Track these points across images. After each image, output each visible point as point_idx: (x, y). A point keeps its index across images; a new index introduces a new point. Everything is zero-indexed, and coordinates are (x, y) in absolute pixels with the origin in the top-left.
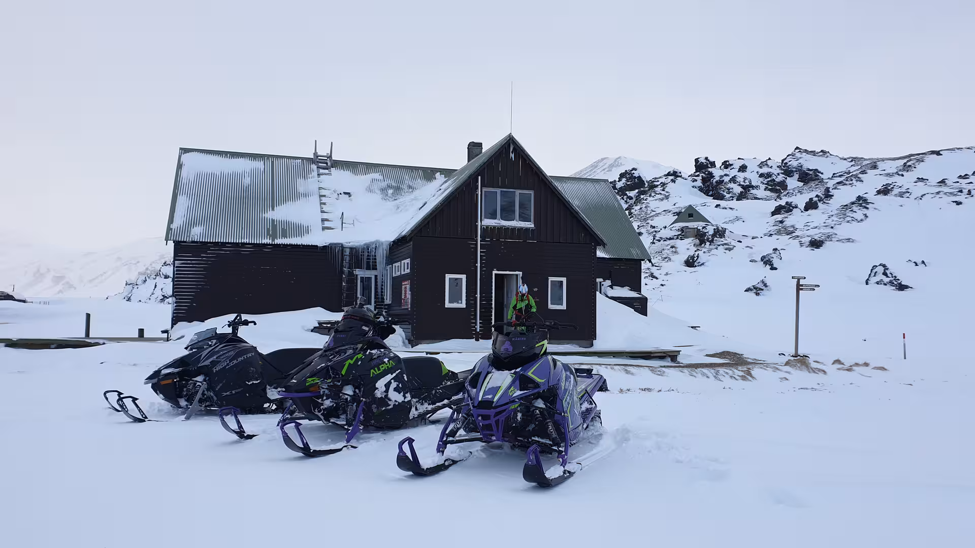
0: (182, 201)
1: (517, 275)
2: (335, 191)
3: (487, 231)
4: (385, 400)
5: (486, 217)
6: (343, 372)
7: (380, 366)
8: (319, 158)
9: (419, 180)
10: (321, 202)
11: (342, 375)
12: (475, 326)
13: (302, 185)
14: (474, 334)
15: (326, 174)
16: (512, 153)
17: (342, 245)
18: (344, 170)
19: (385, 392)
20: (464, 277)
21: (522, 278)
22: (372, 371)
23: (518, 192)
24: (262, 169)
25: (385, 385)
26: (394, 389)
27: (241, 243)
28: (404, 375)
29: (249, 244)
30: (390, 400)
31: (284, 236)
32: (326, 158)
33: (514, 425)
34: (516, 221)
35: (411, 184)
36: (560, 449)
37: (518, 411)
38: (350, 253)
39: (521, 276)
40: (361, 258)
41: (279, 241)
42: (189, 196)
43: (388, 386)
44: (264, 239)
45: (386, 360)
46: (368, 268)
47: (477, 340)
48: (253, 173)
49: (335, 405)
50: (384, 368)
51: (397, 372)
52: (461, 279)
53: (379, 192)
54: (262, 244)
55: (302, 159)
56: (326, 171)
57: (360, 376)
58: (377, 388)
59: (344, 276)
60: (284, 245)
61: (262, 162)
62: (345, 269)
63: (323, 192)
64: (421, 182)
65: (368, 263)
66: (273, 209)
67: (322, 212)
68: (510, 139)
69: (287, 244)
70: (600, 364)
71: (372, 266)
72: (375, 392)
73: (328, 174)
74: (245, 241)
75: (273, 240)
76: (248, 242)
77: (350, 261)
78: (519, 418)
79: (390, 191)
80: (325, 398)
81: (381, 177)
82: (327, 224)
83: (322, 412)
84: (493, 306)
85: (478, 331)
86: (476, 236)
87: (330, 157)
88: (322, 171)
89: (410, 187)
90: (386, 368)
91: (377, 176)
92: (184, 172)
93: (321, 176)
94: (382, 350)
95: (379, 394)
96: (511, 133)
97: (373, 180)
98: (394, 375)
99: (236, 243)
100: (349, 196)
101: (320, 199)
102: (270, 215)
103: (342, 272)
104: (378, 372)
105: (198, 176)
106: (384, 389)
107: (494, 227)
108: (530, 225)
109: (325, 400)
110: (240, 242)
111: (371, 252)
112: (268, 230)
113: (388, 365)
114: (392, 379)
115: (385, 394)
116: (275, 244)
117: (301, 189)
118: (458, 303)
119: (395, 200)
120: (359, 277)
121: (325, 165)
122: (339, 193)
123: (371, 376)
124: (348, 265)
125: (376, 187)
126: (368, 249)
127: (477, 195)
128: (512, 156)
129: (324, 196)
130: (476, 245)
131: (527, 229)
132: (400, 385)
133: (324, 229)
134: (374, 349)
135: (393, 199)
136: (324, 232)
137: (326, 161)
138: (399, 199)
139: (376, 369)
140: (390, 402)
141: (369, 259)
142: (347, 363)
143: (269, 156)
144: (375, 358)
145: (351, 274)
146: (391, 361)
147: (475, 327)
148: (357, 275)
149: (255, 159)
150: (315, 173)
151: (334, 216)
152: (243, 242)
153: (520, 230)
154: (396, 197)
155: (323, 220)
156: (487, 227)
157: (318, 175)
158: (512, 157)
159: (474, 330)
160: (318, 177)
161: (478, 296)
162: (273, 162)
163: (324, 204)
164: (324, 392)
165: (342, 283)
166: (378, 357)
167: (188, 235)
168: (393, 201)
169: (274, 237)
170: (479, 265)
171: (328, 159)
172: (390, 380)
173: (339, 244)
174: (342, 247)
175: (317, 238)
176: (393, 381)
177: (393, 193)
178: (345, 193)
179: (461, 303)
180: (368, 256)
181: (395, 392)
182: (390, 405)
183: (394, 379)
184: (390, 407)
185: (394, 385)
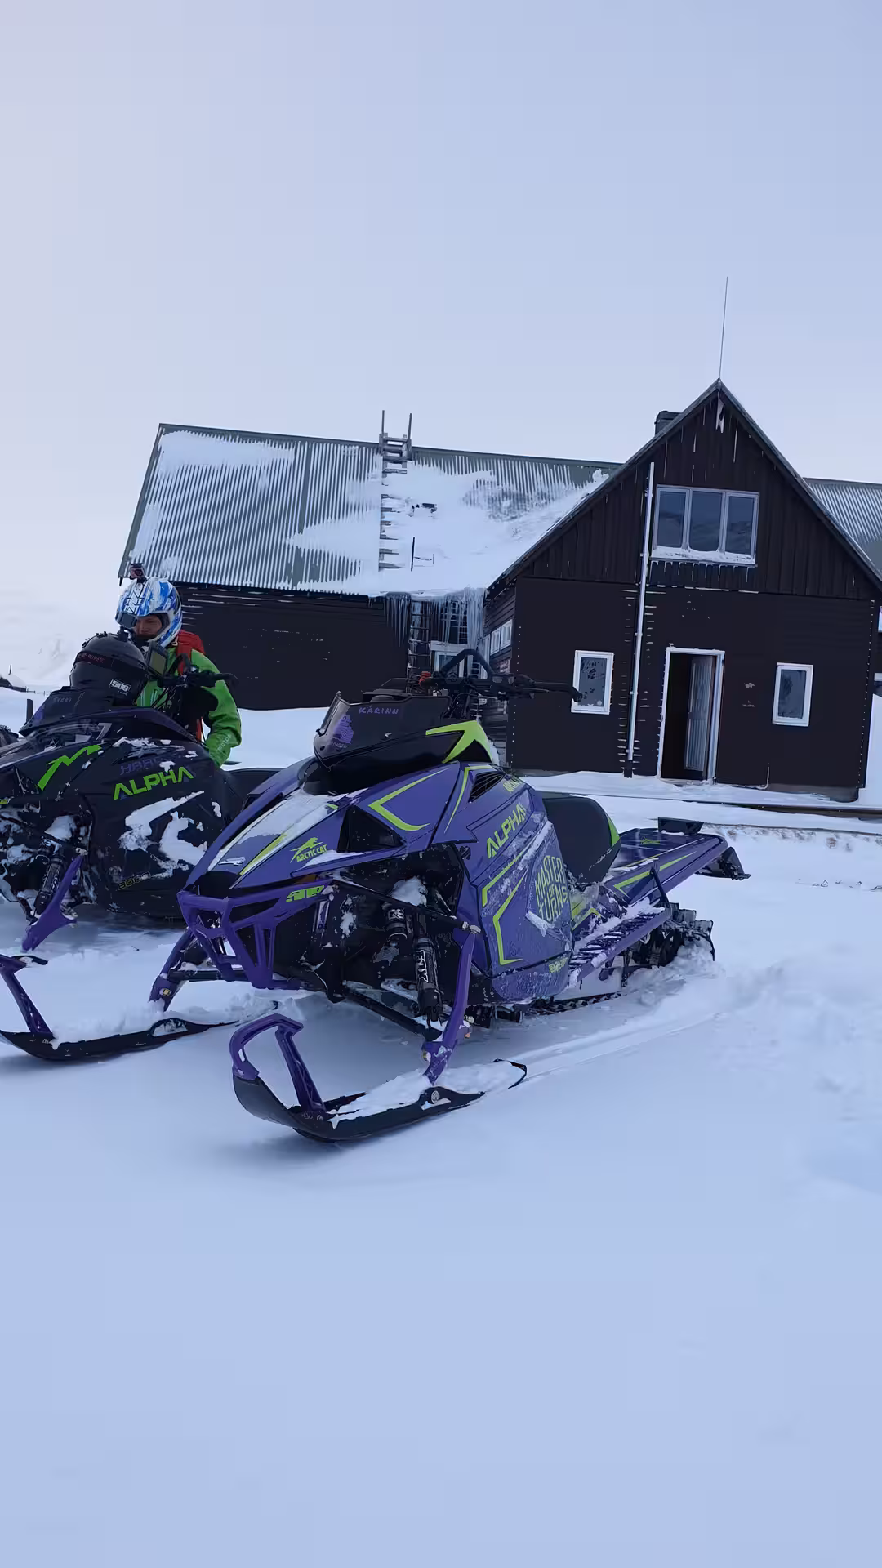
0: (153, 512)
1: (715, 657)
2: (407, 502)
3: (661, 569)
4: (151, 855)
5: (661, 544)
6: (42, 784)
7: (146, 779)
8: (389, 443)
9: (561, 484)
10: (385, 520)
11: (39, 789)
12: (625, 749)
13: (354, 491)
14: (623, 765)
15: (396, 471)
16: (721, 418)
17: (409, 597)
18: (430, 466)
19: (148, 838)
20: (609, 657)
21: (724, 661)
22: (119, 786)
23: (728, 494)
24: (291, 460)
25: (152, 824)
26: (180, 833)
27: (242, 587)
28: (214, 804)
29: (254, 589)
30: (164, 858)
31: (314, 576)
32: (401, 444)
33: (329, 945)
34: (720, 550)
35: (545, 490)
36: (436, 1025)
37: (346, 908)
38: (422, 612)
39: (722, 658)
40: (441, 622)
41: (303, 586)
42: (165, 504)
43: (159, 825)
44: (280, 581)
45: (166, 765)
46: (452, 640)
47: (628, 775)
48: (274, 469)
49: (32, 860)
50: (155, 783)
51: (194, 795)
52: (605, 660)
53: (485, 504)
54: (275, 589)
55: (361, 444)
56: (399, 466)
57: (83, 795)
58: (129, 829)
59: (410, 652)
60: (313, 592)
61: (292, 450)
62: (412, 640)
63: (388, 503)
64: (564, 486)
65: (453, 631)
66: (301, 531)
67: (383, 537)
68: (717, 390)
69: (317, 592)
70: (855, 833)
71: (458, 635)
72: (123, 836)
73: (400, 471)
74: (249, 583)
75: (295, 584)
76: (252, 586)
77: (421, 625)
78: (345, 927)
79: (506, 503)
80: (10, 841)
81: (493, 478)
82: (388, 559)
83: (6, 873)
84: (664, 714)
85: (631, 758)
86: (640, 579)
87: (407, 441)
88: (390, 466)
89: (542, 495)
90: (165, 784)
91: (486, 475)
92: (162, 465)
93: (388, 475)
94: (167, 742)
95: (130, 842)
96: (719, 379)
97: (478, 483)
98: (183, 800)
99: (233, 586)
100: (432, 511)
101: (382, 514)
102: (295, 540)
103: (408, 645)
104: (136, 791)
105: (186, 471)
106: (147, 831)
107: (676, 562)
108: (748, 560)
109: (11, 846)
110: (240, 584)
111: (458, 611)
112: (289, 566)
113: (172, 776)
114: (173, 810)
115: (149, 843)
116: (296, 591)
117: (352, 498)
118: (596, 705)
119: (513, 518)
120: (438, 655)
121: (398, 455)
122: (415, 505)
123: (116, 797)
124: (417, 632)
125: (481, 495)
126: (454, 605)
127: (646, 499)
128: (720, 423)
129: (389, 510)
130: (638, 595)
131: (741, 568)
132: (200, 827)
133: (382, 566)
134: (136, 737)
135: (509, 517)
136: (381, 572)
137: (400, 448)
138: (520, 516)
139: (132, 782)
140: (162, 864)
141: (456, 624)
142: (57, 763)
143: (304, 439)
144: (136, 758)
145: (423, 649)
146: (182, 769)
147: (624, 752)
148: (434, 652)
149: (281, 444)
150: (378, 471)
151: (400, 545)
152: (244, 585)
153: (728, 568)
154: (515, 513)
155: (382, 552)
156: (662, 562)
157: (384, 472)
158: (719, 427)
159: (622, 757)
160: (383, 477)
161: (635, 693)
162: (309, 451)
163: (388, 523)
164: (10, 826)
165: (407, 665)
166: (145, 756)
167: (156, 569)
168: (508, 520)
169: (297, 578)
170: (640, 634)
171: (405, 446)
172: (168, 813)
173: (404, 594)
174: (409, 600)
175: (369, 584)
176: (175, 815)
177: (510, 506)
178: (426, 505)
179: (602, 705)
180: (454, 617)
181: (181, 841)
182: (164, 870)
183: (182, 811)
184: (164, 875)
185: (179, 824)
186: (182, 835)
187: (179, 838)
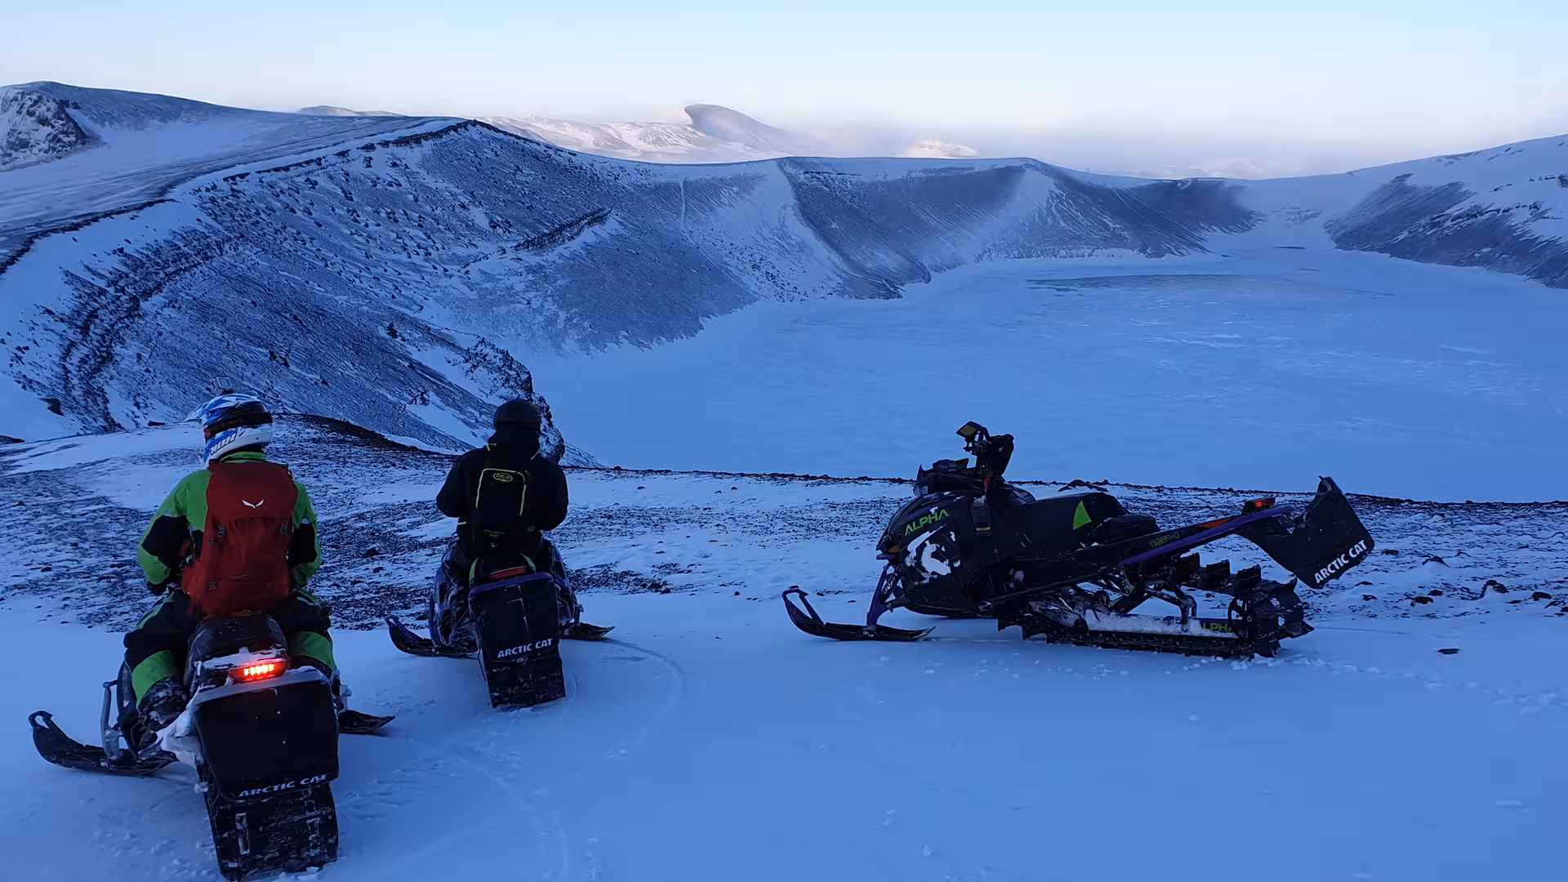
4: (917, 570)
7: (921, 520)
19: (917, 558)
22: (909, 526)
25: (917, 548)
26: (932, 554)
28: (951, 533)
30: (923, 570)
43: (921, 549)
45: (935, 510)
50: (925, 522)
58: (909, 554)
72: (907, 559)
90: (930, 522)
95: (909, 561)
104: (915, 529)
106: (917, 554)
113: (936, 517)
114: (926, 540)
115: (918, 561)
123: (906, 533)
132: (943, 549)
139: (915, 523)
140: (923, 574)
146: (942, 512)
176: (927, 542)
181: (934, 559)
182: (924, 579)
183: (931, 540)
184: (925, 582)
185: (931, 548)
186: (934, 555)
187: (932, 557)
